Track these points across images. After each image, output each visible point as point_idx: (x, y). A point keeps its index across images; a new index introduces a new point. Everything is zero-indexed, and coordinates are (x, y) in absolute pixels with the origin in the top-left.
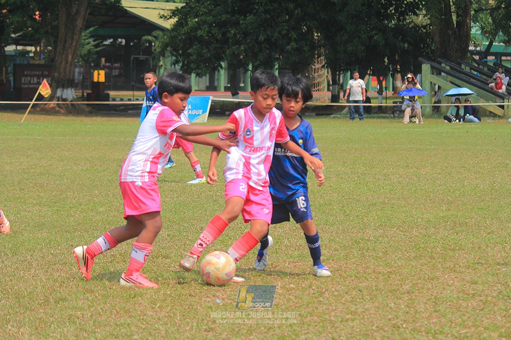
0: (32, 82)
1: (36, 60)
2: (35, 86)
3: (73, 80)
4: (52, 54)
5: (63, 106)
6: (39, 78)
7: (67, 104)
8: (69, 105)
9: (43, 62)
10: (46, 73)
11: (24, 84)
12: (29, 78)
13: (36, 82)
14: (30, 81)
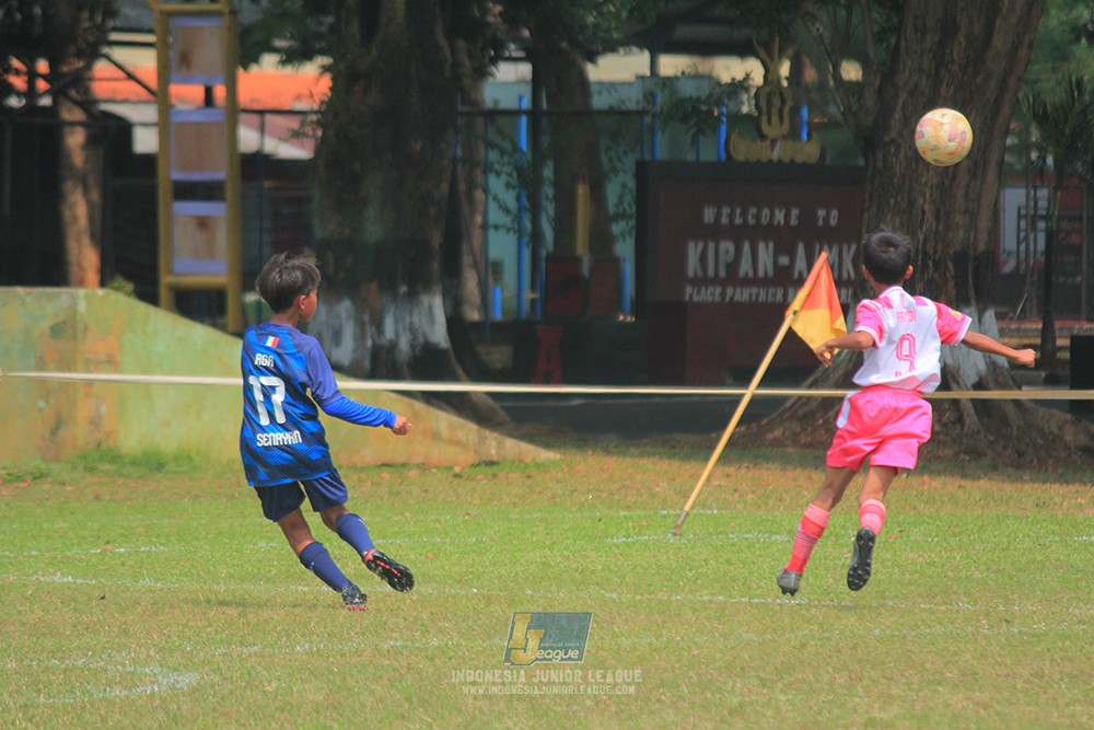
0: (745, 267)
1: (773, 143)
2: (762, 295)
3: (991, 258)
4: (870, 101)
6: (784, 245)
7: (955, 402)
8: (969, 410)
9: (808, 150)
10: (826, 219)
11: (701, 281)
12: (727, 246)
13: (771, 273)
14: (733, 267)
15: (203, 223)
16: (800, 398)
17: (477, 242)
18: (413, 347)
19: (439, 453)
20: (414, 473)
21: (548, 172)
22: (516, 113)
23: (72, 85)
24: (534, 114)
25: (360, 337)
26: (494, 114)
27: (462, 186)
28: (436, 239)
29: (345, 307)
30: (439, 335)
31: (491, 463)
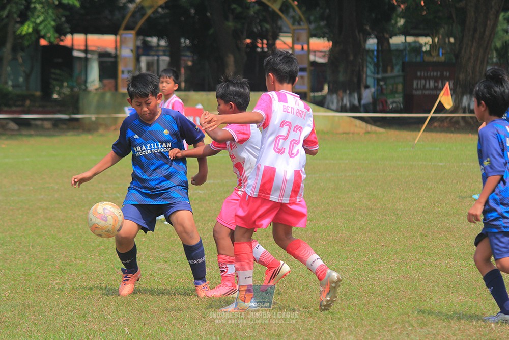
0: (427, 86)
1: (434, 57)
2: (431, 92)
4: (457, 46)
5: (470, 120)
6: (436, 81)
9: (442, 58)
10: (446, 75)
11: (417, 89)
12: (423, 81)
13: (433, 86)
14: (424, 86)
15: (302, 77)
16: (441, 117)
17: (364, 81)
18: (350, 105)
19: (357, 130)
20: (351, 135)
21: (381, 64)
22: (373, 51)
23: (272, 46)
24: (378, 51)
25: (338, 103)
26: (368, 51)
27: (361, 68)
28: (355, 80)
29: (335, 96)
30: (356, 103)
31: (368, 132)
